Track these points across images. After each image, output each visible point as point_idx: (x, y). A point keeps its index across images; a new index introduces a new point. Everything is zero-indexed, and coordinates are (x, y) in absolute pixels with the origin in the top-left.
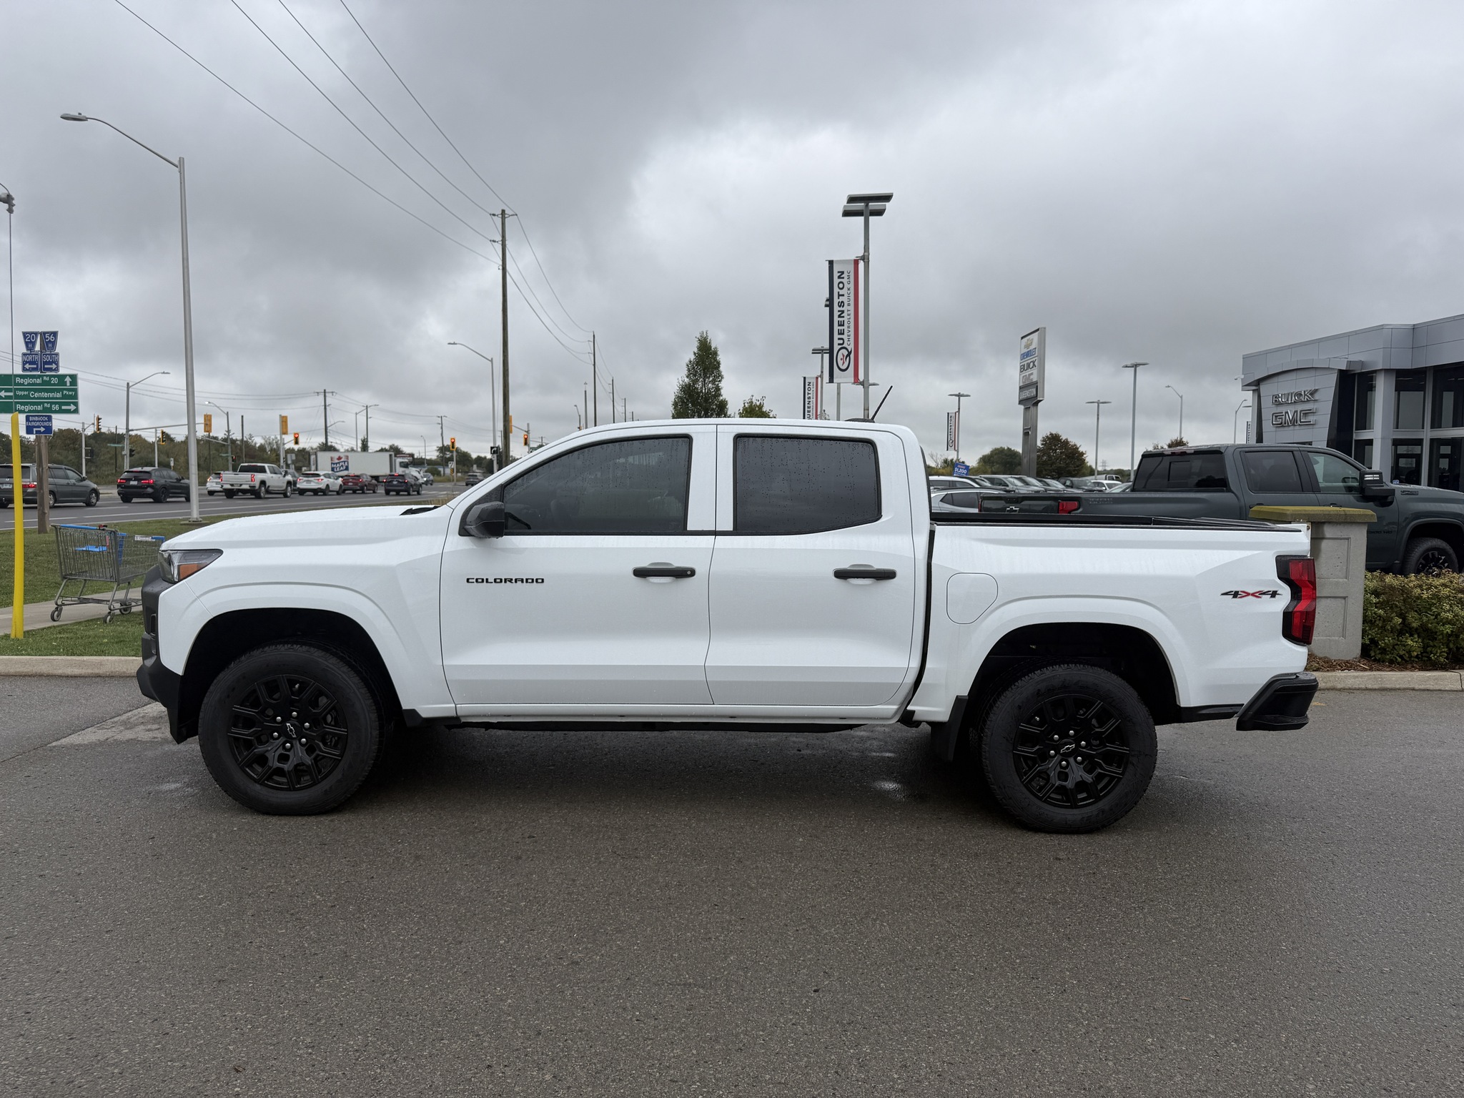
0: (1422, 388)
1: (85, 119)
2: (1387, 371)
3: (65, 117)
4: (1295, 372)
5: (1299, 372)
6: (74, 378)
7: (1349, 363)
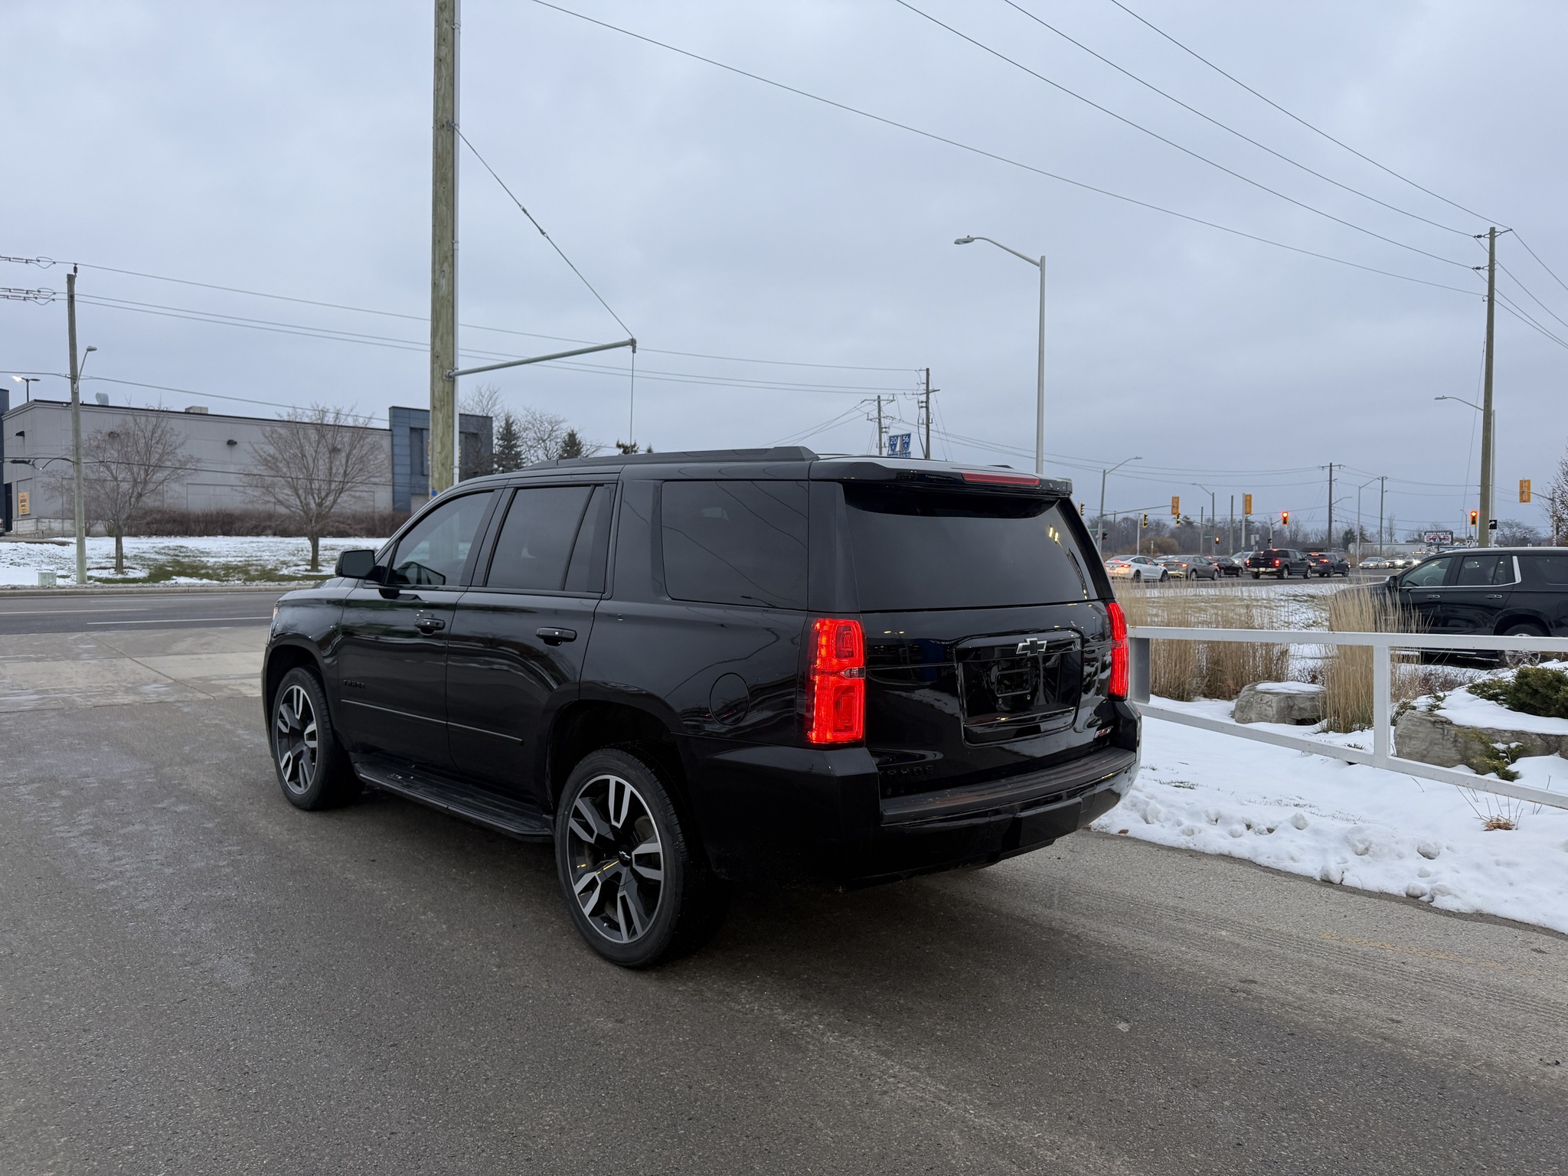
1: (973, 239)
3: (957, 242)
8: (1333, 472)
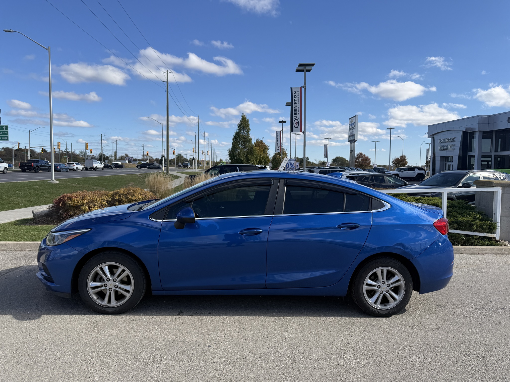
0: (491, 138)
1: (13, 32)
2: (479, 131)
3: (6, 31)
4: (447, 132)
5: (448, 132)
6: (7, 127)
7: (467, 128)
8: (102, 137)
